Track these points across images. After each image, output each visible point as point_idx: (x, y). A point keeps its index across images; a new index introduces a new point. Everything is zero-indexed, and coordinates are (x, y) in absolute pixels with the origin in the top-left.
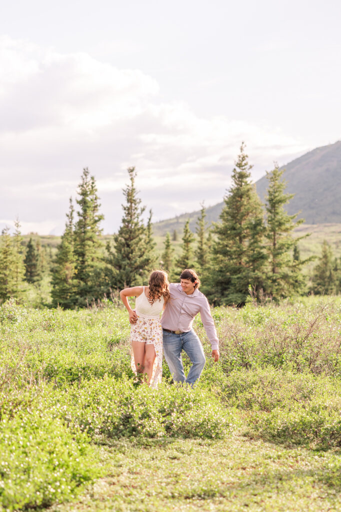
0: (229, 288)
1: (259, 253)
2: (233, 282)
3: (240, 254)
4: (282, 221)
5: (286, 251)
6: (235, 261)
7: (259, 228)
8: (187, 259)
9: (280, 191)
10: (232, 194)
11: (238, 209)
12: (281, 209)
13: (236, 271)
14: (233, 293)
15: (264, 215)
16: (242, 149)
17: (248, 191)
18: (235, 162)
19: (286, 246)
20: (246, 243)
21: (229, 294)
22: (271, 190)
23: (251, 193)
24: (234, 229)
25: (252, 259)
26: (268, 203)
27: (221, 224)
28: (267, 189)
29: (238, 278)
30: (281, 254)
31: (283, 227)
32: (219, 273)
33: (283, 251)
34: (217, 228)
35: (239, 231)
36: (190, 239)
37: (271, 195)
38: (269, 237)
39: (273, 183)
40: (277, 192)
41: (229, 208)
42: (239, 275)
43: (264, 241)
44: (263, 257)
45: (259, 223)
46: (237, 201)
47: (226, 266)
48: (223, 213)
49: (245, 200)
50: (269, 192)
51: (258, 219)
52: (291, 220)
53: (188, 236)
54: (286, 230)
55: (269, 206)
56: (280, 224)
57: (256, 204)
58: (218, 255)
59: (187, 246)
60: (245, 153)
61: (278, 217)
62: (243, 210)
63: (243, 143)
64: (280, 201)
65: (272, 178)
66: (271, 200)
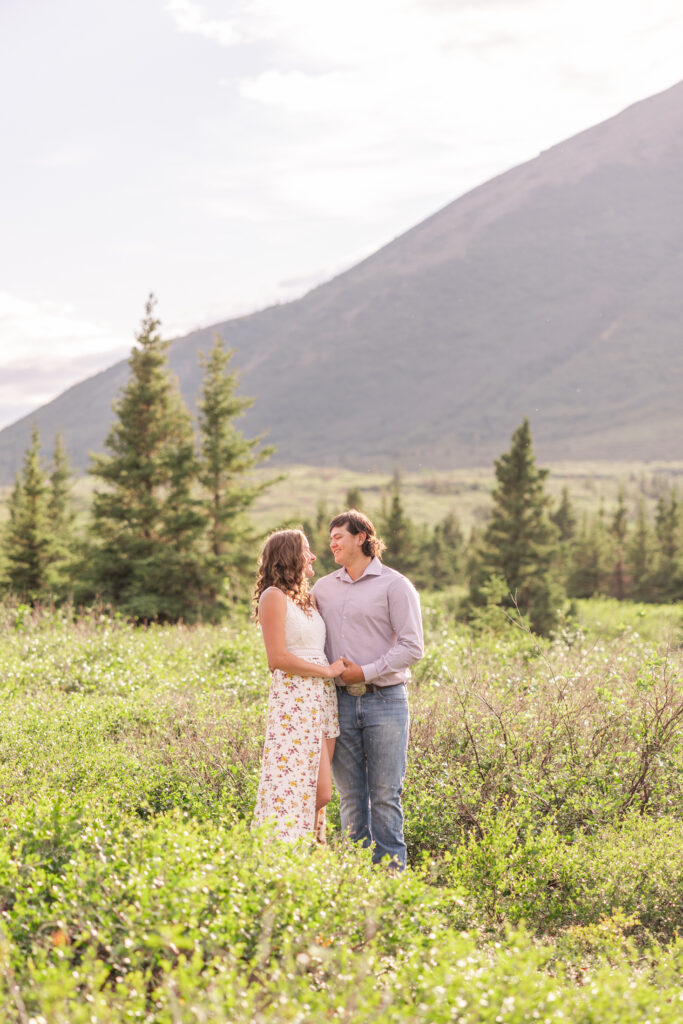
0: (129, 584)
1: (191, 515)
2: (138, 572)
3: (149, 516)
4: (234, 451)
5: (243, 510)
6: (137, 530)
7: (187, 465)
8: (33, 527)
9: (228, 392)
10: (130, 397)
11: (142, 426)
12: (229, 426)
13: (144, 550)
14: (138, 595)
15: (197, 439)
16: (149, 309)
17: (163, 390)
18: (136, 333)
19: (244, 500)
20: (161, 493)
21: (130, 596)
22: (210, 389)
23: (168, 395)
24: (136, 466)
25: (173, 525)
26: (203, 415)
27: (108, 458)
28: (202, 388)
29: (149, 565)
30: (231, 515)
31: (235, 463)
32: (108, 555)
33: (237, 509)
34: (101, 464)
35: (147, 471)
36: (38, 488)
37: (208, 399)
38: (205, 482)
39: (212, 375)
40: (221, 392)
41: (126, 424)
42: (150, 559)
43: (196, 491)
44: (197, 523)
45: (186, 455)
46: (141, 413)
47: (121, 540)
48: (111, 436)
49: (156, 409)
50: (206, 393)
51: (184, 446)
52: (248, 449)
53: (33, 482)
54: (240, 469)
55: (205, 420)
56: (230, 456)
57: (179, 418)
58: (103, 520)
59: (33, 503)
60: (155, 315)
61: (223, 443)
62: (152, 427)
63: (151, 296)
64: (229, 412)
65: (210, 366)
66: (209, 410)
